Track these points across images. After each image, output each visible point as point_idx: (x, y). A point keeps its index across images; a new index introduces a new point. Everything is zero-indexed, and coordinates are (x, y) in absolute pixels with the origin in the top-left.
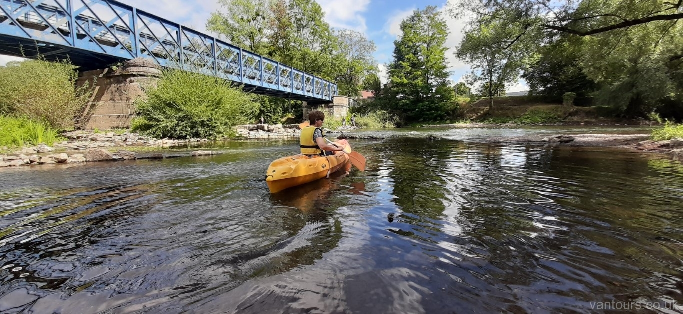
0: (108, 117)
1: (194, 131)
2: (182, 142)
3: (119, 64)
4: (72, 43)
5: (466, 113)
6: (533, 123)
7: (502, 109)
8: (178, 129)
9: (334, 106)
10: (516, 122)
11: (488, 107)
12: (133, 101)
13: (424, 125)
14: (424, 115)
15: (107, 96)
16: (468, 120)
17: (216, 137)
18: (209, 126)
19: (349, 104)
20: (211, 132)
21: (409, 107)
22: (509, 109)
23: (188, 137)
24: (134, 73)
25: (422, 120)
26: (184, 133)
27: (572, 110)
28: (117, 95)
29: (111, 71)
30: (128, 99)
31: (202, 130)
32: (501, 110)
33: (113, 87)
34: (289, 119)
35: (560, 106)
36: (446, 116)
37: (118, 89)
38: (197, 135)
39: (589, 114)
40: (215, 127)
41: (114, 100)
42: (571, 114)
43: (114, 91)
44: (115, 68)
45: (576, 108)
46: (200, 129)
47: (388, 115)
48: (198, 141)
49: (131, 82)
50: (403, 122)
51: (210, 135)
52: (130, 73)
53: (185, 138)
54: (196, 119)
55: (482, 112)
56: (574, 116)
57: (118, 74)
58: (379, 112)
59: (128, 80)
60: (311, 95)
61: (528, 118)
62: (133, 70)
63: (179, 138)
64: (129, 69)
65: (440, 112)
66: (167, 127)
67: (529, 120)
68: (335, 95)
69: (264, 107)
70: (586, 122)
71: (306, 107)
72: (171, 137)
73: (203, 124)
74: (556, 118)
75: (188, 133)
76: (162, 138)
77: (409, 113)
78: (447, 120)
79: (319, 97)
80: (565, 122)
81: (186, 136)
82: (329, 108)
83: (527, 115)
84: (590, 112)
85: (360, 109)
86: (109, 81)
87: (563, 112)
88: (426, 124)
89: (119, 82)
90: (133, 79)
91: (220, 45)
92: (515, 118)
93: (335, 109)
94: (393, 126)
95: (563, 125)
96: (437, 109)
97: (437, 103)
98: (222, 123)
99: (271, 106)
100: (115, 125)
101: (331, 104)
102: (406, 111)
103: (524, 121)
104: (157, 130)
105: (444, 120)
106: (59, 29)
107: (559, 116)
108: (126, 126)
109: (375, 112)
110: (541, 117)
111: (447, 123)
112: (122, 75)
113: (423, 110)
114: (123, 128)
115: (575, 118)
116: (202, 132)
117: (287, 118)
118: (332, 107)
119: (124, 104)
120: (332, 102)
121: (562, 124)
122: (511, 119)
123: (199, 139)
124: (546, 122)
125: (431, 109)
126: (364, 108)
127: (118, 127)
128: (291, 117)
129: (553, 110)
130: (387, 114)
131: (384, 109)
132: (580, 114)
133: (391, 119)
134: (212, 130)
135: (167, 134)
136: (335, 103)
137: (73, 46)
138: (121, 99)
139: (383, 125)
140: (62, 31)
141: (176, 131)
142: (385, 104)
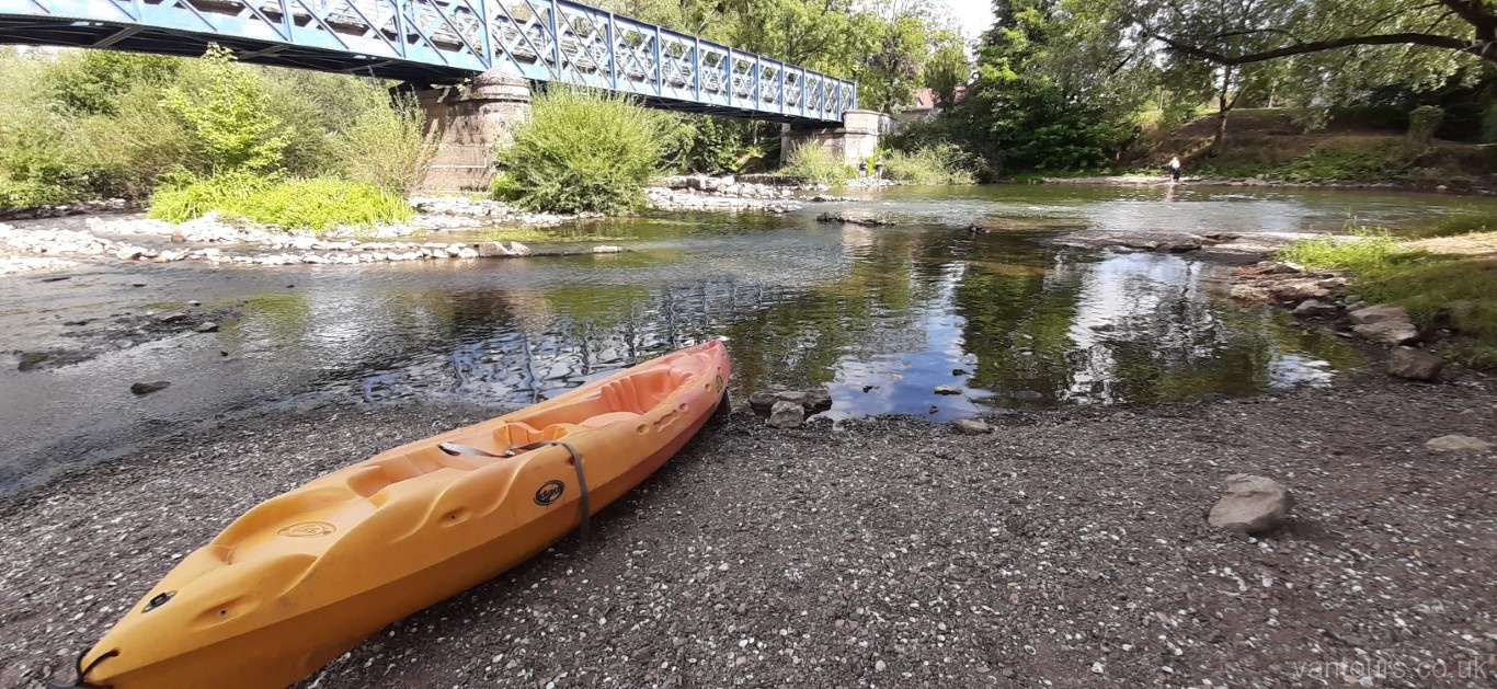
0: (453, 170)
1: (585, 202)
2: (568, 218)
3: (467, 80)
4: (401, 53)
5: (1154, 152)
6: (1316, 182)
7: (1246, 143)
8: (563, 197)
9: (845, 133)
10: (1273, 177)
11: (1213, 138)
12: (491, 145)
13: (1044, 179)
14: (1048, 154)
15: (449, 135)
16: (1154, 168)
17: (617, 211)
18: (606, 192)
19: (880, 129)
20: (610, 204)
21: (1013, 136)
22: (1263, 144)
23: (577, 211)
24: (491, 97)
25: (1043, 166)
26: (571, 205)
27: (1427, 151)
28: (465, 133)
29: (454, 92)
30: (483, 141)
31: (596, 200)
32: (1243, 145)
33: (459, 121)
34: (753, 159)
35: (1399, 138)
36: (1102, 159)
37: (466, 123)
38: (589, 207)
39: (1469, 162)
40: (617, 195)
41: (461, 142)
42: (1420, 162)
43: (460, 127)
44: (460, 87)
45: (1440, 145)
46: (594, 198)
47: (963, 156)
48: (591, 217)
49: (486, 112)
50: (995, 172)
51: (608, 207)
52: (484, 97)
53: (571, 212)
54: (588, 182)
55: (1195, 150)
56: (1429, 166)
57: (465, 97)
58: (943, 148)
59: (481, 108)
60: (795, 112)
61: (1308, 167)
62: (487, 91)
63: (564, 212)
64: (481, 89)
65: (1086, 150)
66: (547, 194)
67: (1307, 174)
68: (850, 109)
69: (704, 133)
70: (1456, 182)
71: (786, 134)
72: (551, 211)
73: (598, 190)
74: (1378, 170)
75: (577, 204)
76: (540, 212)
77: (1013, 149)
78: (1103, 168)
79: (814, 115)
80: (1401, 180)
81: (573, 209)
82: (834, 138)
83: (1307, 159)
84: (1471, 157)
85: (900, 141)
86: (451, 109)
87: (1399, 156)
88: (1050, 176)
89: (467, 113)
90: (487, 106)
91: (620, 24)
92: (1274, 168)
93: (848, 139)
94: (969, 180)
95: (1393, 189)
96: (1082, 141)
97: (1084, 128)
98: (626, 188)
99: (717, 132)
100: (466, 184)
101: (839, 130)
102: (1005, 145)
103: (1294, 175)
104: (532, 200)
105: (1096, 166)
106: (383, 30)
107: (1387, 165)
108: (481, 186)
109: (933, 148)
110: (1341, 167)
111: (1104, 175)
112: (471, 100)
113: (1046, 144)
114: (477, 189)
115: (1430, 172)
116: (596, 203)
117: (747, 157)
118: (842, 135)
119: (476, 148)
120: (841, 125)
121: (1390, 185)
122: (1263, 170)
123: (592, 214)
124: (1350, 178)
125: (1067, 140)
126: (912, 137)
127: (470, 188)
128: (756, 155)
129: (1378, 149)
130: (961, 152)
131: (954, 142)
132: (1447, 163)
133: (968, 165)
134: (611, 199)
135: (548, 206)
136: (849, 126)
137: (402, 58)
138: (472, 141)
139: (949, 176)
140: (386, 32)
141: (558, 201)
142: (958, 128)
